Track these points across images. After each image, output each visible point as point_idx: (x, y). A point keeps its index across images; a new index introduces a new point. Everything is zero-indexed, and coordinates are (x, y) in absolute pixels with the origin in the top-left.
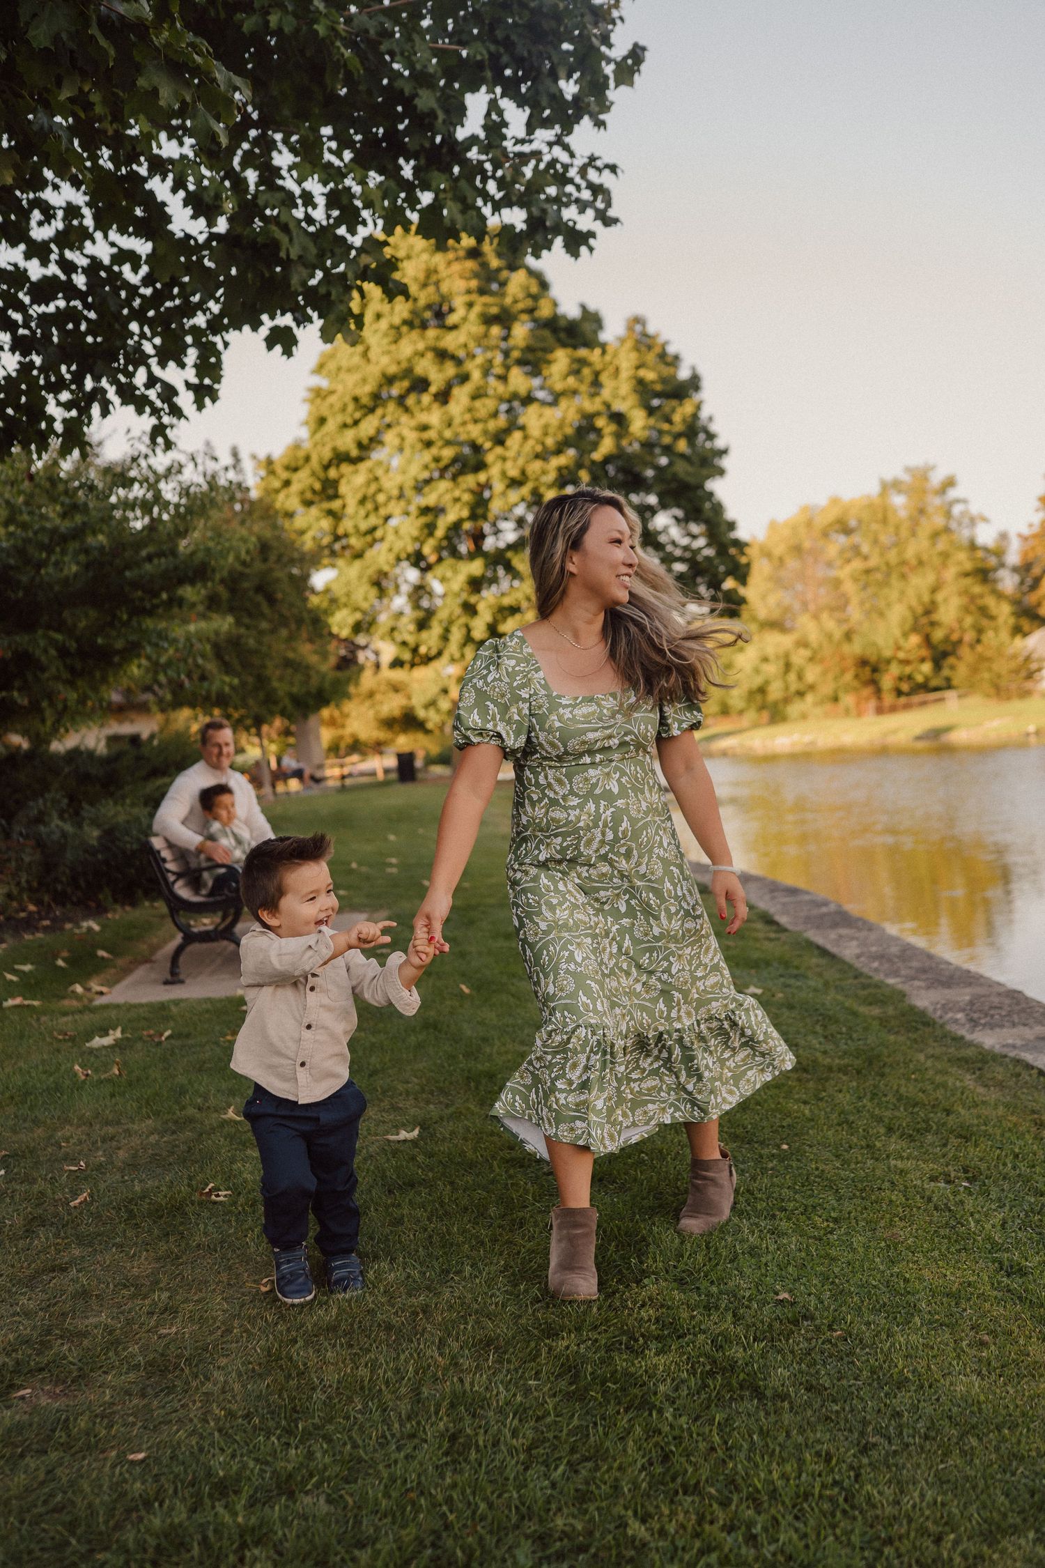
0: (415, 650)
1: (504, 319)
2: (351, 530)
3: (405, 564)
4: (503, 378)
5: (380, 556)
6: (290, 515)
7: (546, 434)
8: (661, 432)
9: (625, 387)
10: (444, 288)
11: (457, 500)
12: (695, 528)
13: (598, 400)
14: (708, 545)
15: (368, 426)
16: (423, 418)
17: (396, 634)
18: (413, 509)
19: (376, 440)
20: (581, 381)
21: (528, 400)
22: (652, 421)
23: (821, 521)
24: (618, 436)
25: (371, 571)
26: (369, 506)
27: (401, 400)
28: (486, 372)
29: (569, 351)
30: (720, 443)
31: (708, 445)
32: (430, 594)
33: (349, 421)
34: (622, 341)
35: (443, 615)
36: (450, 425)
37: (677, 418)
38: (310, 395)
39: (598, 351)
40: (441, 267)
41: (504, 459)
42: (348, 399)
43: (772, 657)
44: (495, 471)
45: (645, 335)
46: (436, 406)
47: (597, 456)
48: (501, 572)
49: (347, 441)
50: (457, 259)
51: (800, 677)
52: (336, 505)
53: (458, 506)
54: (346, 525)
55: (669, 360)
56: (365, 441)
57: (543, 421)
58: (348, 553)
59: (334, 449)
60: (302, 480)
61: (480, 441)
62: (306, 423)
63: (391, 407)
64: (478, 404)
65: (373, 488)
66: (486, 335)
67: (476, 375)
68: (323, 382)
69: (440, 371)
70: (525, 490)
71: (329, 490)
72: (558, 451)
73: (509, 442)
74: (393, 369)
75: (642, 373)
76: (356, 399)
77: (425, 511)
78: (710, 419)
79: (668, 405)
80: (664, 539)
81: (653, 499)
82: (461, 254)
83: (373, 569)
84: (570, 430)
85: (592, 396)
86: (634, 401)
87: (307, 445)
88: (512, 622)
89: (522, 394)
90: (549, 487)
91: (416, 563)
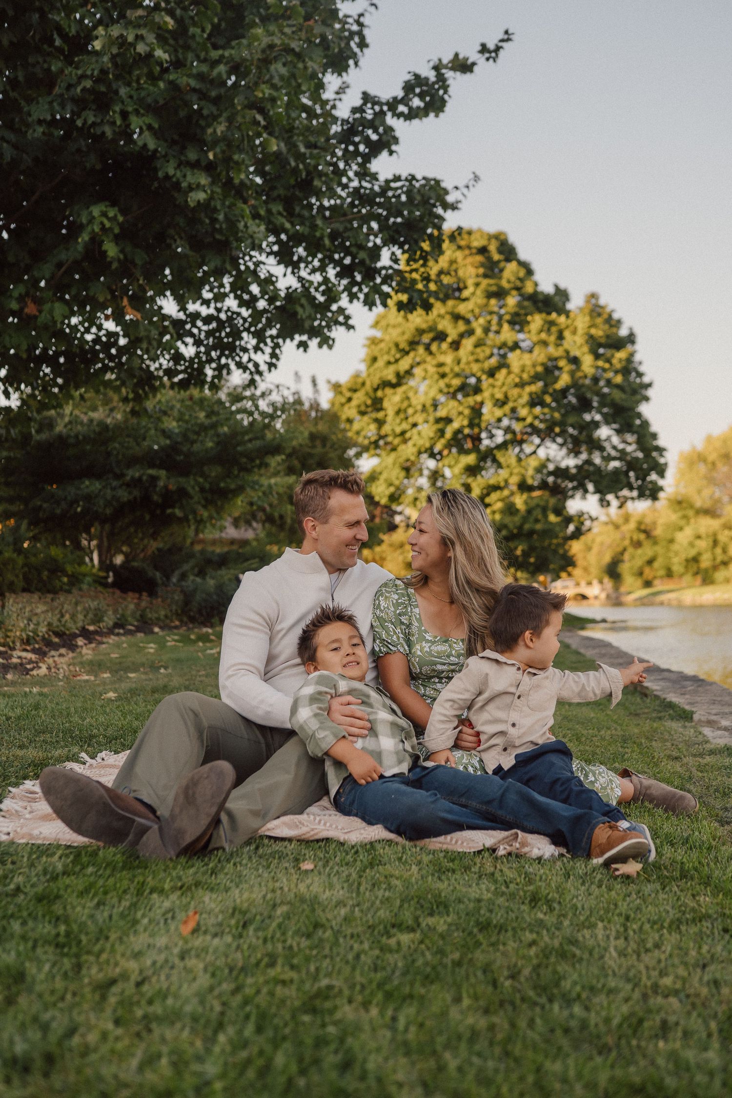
1: (500, 294)
2: (389, 432)
3: (425, 456)
4: (498, 333)
5: (408, 451)
6: (350, 421)
7: (523, 371)
8: (604, 370)
9: (579, 339)
10: (461, 273)
11: (460, 413)
12: (630, 438)
13: (561, 349)
14: (638, 450)
15: (404, 364)
16: (442, 358)
18: (431, 419)
19: (409, 373)
20: (551, 336)
21: (516, 346)
22: (597, 363)
24: (572, 374)
25: (401, 460)
26: (402, 416)
27: (428, 348)
28: (487, 330)
29: (544, 315)
30: (646, 380)
31: (638, 380)
32: (443, 476)
33: (392, 360)
34: (581, 309)
36: (459, 364)
37: (615, 361)
38: (367, 342)
39: (564, 316)
40: (460, 260)
41: (494, 387)
42: (392, 345)
43: (704, 535)
44: (486, 394)
45: (597, 306)
46: (450, 351)
47: (559, 385)
48: (489, 463)
49: (390, 374)
50: (471, 254)
51: (725, 551)
52: (380, 415)
53: (461, 417)
54: (386, 429)
55: (613, 323)
56: (402, 373)
57: (521, 363)
58: (389, 447)
59: (380, 378)
60: (360, 398)
61: (479, 374)
62: (364, 361)
63: (421, 350)
64: (478, 350)
65: (405, 404)
66: (486, 305)
67: (479, 332)
68: (378, 334)
69: (455, 327)
70: (507, 408)
71: (377, 404)
72: (530, 384)
73: (497, 376)
74: (424, 326)
75: (593, 331)
76: (397, 345)
77: (438, 420)
78: (640, 363)
79: (609, 352)
80: (606, 445)
81: (598, 417)
82: (474, 251)
83: (404, 458)
84: (539, 369)
85: (558, 345)
86: (586, 349)
87: (364, 375)
88: (494, 496)
89: (510, 344)
90: (523, 406)
91: (432, 455)
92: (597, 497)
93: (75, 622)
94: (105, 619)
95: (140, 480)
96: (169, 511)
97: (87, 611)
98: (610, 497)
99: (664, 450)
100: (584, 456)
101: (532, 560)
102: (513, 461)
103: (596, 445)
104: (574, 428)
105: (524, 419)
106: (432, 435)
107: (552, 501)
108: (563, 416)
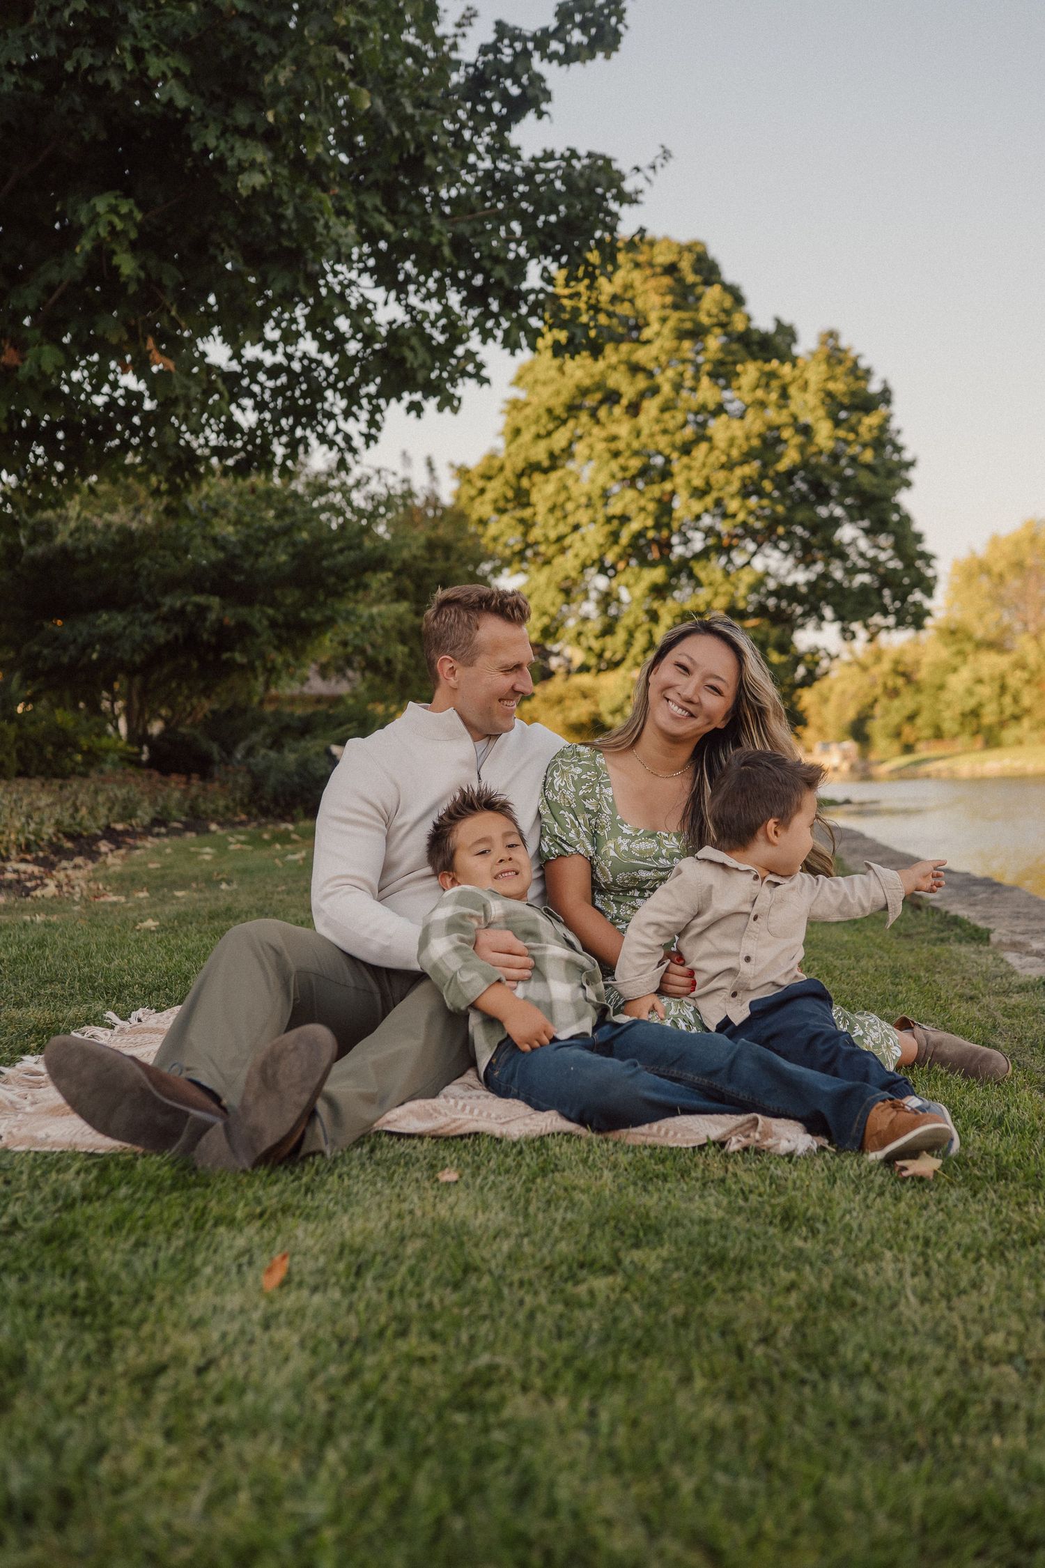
0: (600, 656)
1: (697, 333)
2: (541, 539)
3: (591, 571)
4: (694, 390)
5: (567, 564)
6: (483, 522)
7: (731, 445)
8: (847, 442)
9: (812, 398)
10: (639, 303)
11: (642, 509)
12: (885, 540)
13: (785, 412)
14: (895, 557)
15: (560, 439)
16: (614, 429)
17: (583, 639)
18: (600, 517)
19: (568, 452)
20: (770, 394)
21: (720, 410)
22: (838, 432)
24: (802, 448)
25: (559, 577)
26: (559, 514)
27: (593, 414)
28: (678, 387)
29: (759, 364)
30: (907, 456)
31: (895, 457)
32: (618, 600)
33: (543, 432)
34: (814, 354)
35: (627, 621)
36: (638, 436)
37: (863, 430)
38: (506, 407)
39: (789, 364)
40: (637, 284)
41: (690, 469)
42: (542, 411)
43: (986, 679)
44: (679, 480)
45: (837, 349)
46: (625, 417)
47: (783, 466)
48: (684, 580)
49: (539, 453)
50: (654, 275)
51: (1016, 700)
52: (527, 513)
53: (643, 515)
54: (536, 534)
55: (860, 373)
56: (557, 451)
57: (729, 434)
58: (540, 560)
59: (526, 459)
60: (496, 488)
61: (668, 451)
62: (503, 434)
63: (584, 418)
64: (667, 416)
65: (563, 496)
66: (677, 350)
67: (666, 389)
68: (521, 394)
69: (633, 383)
70: (709, 500)
71: (521, 498)
72: (743, 462)
73: (694, 453)
74: (587, 382)
75: (831, 386)
76: (550, 411)
77: (609, 519)
78: (899, 432)
79: (854, 417)
80: (851, 551)
81: (838, 511)
82: (659, 270)
83: (561, 575)
84: (755, 442)
85: (781, 407)
86: (821, 412)
87: (502, 455)
89: (712, 406)
90: (733, 496)
91: (603, 570)
92: (836, 627)
93: (95, 819)
94: (139, 813)
95: (182, 610)
96: (225, 656)
97: (112, 802)
98: (856, 626)
99: (933, 557)
100: (819, 567)
102: (718, 576)
103: (836, 552)
104: (805, 528)
105: (734, 516)
106: (601, 540)
107: (775, 633)
108: (789, 509)
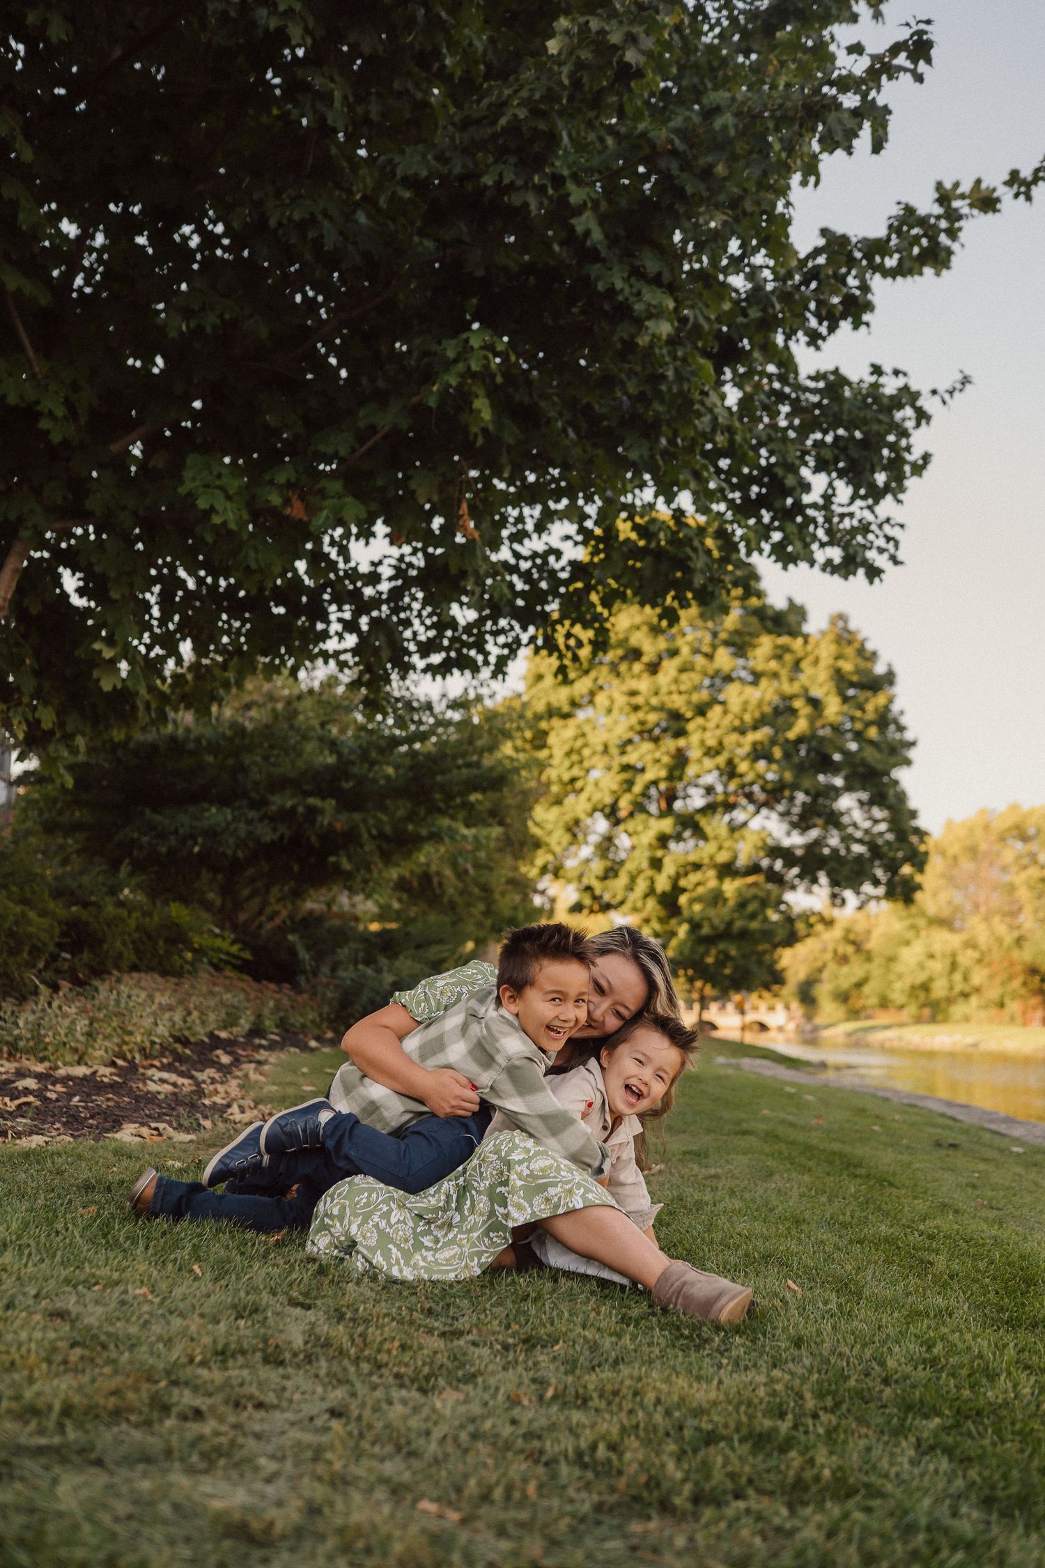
0: (598, 897)
2: (554, 779)
3: (598, 815)
4: (710, 657)
5: (577, 805)
7: (745, 710)
8: (853, 719)
9: (822, 674)
11: (657, 761)
12: (877, 813)
13: (797, 684)
14: (889, 830)
16: (634, 684)
18: (615, 765)
19: (588, 699)
20: (783, 666)
21: (732, 676)
22: (845, 708)
23: (998, 826)
24: (812, 720)
25: (566, 818)
26: (574, 758)
27: (614, 667)
28: (696, 651)
29: (774, 637)
30: (909, 736)
31: (898, 736)
32: (618, 846)
34: (823, 633)
35: (630, 867)
36: (656, 693)
37: (870, 707)
39: (800, 641)
41: (704, 729)
43: (939, 955)
44: (694, 739)
45: (847, 630)
46: (645, 676)
47: (791, 735)
48: (689, 832)
49: (561, 697)
51: (966, 978)
53: (658, 766)
54: (550, 774)
55: (867, 655)
56: (577, 700)
57: (743, 698)
59: (548, 704)
61: (683, 710)
62: (525, 678)
63: (605, 671)
64: (684, 677)
65: (580, 742)
67: (685, 651)
69: (653, 644)
70: (720, 760)
71: (538, 740)
72: (755, 728)
73: (710, 714)
75: (841, 664)
77: (625, 768)
78: (902, 712)
79: (862, 695)
80: (845, 820)
81: (839, 782)
83: (570, 816)
84: (767, 709)
85: (792, 680)
86: (831, 688)
87: (524, 697)
88: (694, 878)
89: (726, 673)
90: (743, 759)
91: (610, 815)
92: (827, 891)
98: (848, 894)
99: (926, 834)
100: (814, 834)
101: (727, 971)
102: (723, 831)
103: (834, 820)
104: (807, 793)
105: (743, 775)
106: (615, 787)
108: (796, 776)
